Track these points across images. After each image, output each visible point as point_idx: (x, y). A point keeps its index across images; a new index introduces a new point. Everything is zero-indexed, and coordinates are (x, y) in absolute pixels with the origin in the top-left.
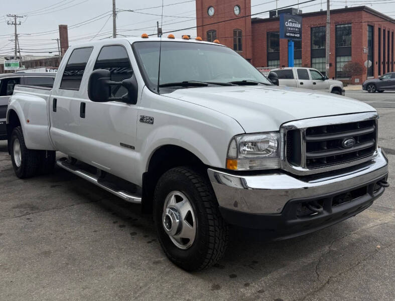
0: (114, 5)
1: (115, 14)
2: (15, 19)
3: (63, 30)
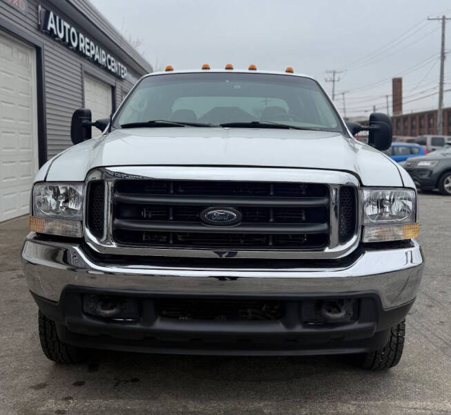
0: (443, 44)
1: (443, 57)
2: (334, 75)
3: (397, 83)
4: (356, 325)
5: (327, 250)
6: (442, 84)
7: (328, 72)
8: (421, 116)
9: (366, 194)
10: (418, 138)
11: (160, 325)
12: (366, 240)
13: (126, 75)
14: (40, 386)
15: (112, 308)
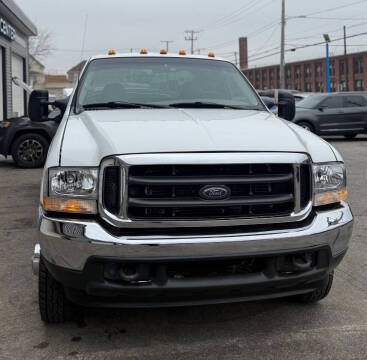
0: (283, 11)
1: (283, 23)
2: (192, 34)
3: (243, 42)
4: (314, 271)
5: (293, 215)
6: (283, 45)
7: (187, 32)
8: (264, 70)
9: (315, 169)
10: (267, 91)
11: (171, 284)
12: (316, 205)
13: (15, 37)
14: (43, 346)
15: (134, 273)
